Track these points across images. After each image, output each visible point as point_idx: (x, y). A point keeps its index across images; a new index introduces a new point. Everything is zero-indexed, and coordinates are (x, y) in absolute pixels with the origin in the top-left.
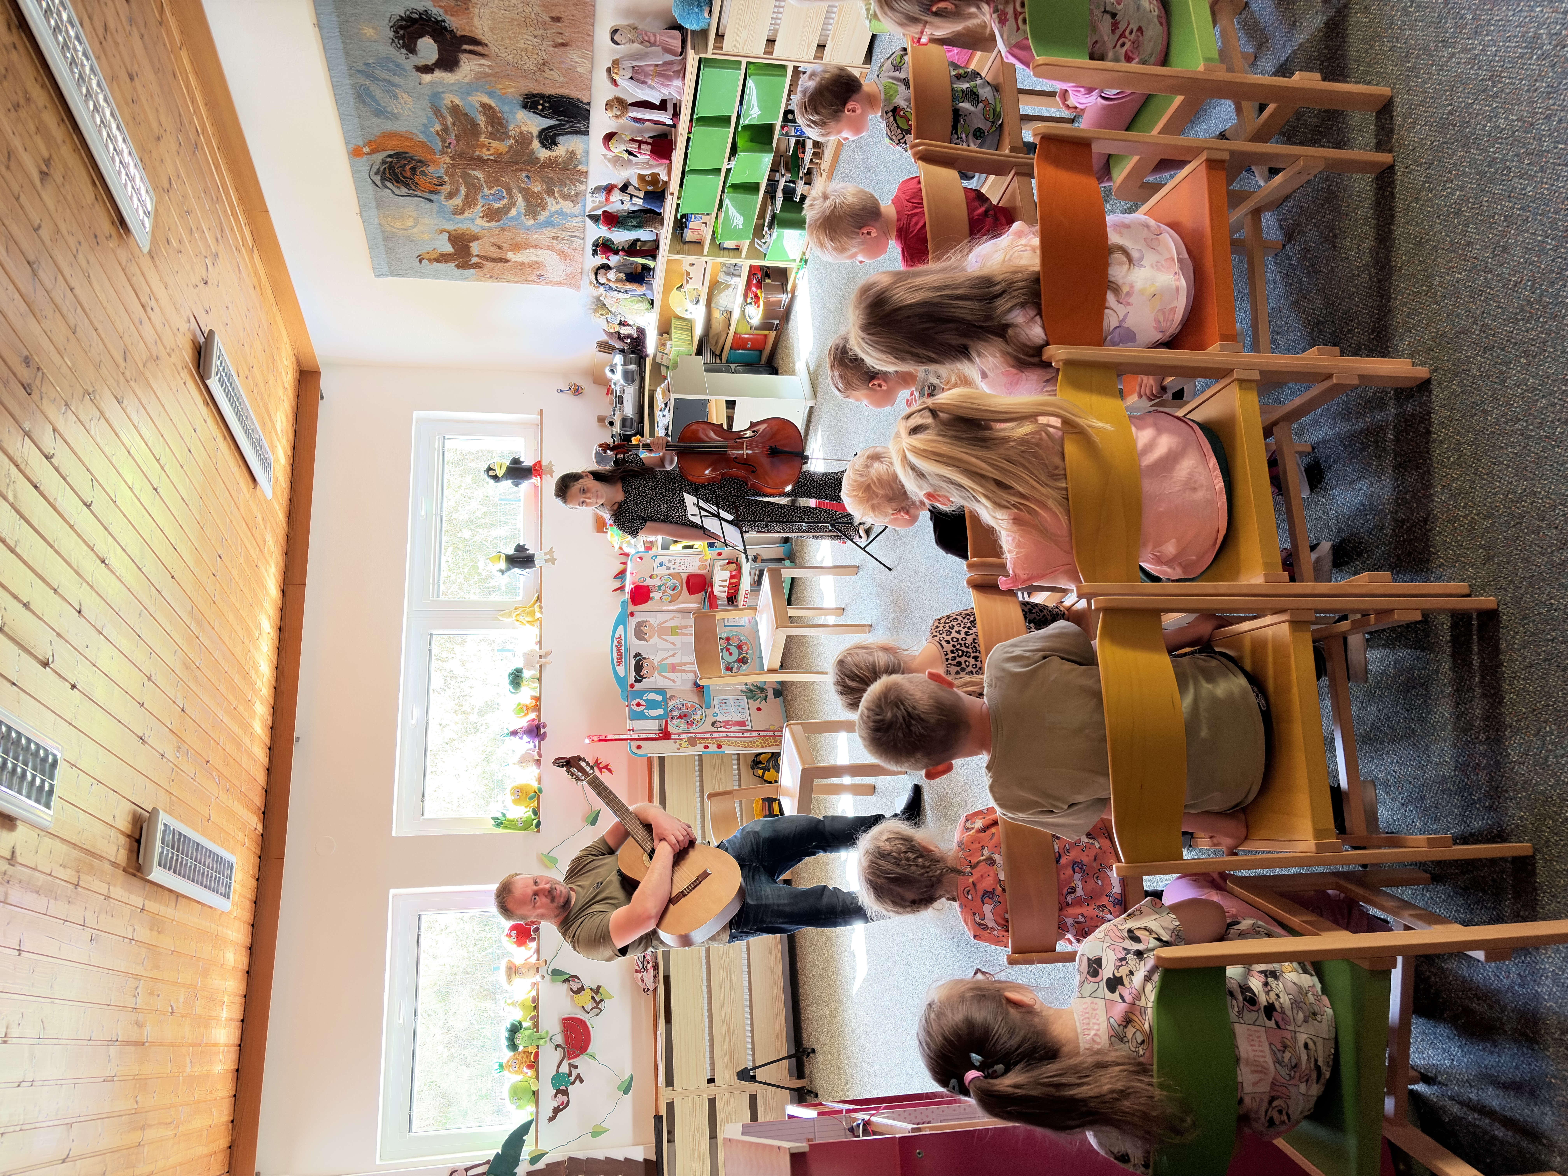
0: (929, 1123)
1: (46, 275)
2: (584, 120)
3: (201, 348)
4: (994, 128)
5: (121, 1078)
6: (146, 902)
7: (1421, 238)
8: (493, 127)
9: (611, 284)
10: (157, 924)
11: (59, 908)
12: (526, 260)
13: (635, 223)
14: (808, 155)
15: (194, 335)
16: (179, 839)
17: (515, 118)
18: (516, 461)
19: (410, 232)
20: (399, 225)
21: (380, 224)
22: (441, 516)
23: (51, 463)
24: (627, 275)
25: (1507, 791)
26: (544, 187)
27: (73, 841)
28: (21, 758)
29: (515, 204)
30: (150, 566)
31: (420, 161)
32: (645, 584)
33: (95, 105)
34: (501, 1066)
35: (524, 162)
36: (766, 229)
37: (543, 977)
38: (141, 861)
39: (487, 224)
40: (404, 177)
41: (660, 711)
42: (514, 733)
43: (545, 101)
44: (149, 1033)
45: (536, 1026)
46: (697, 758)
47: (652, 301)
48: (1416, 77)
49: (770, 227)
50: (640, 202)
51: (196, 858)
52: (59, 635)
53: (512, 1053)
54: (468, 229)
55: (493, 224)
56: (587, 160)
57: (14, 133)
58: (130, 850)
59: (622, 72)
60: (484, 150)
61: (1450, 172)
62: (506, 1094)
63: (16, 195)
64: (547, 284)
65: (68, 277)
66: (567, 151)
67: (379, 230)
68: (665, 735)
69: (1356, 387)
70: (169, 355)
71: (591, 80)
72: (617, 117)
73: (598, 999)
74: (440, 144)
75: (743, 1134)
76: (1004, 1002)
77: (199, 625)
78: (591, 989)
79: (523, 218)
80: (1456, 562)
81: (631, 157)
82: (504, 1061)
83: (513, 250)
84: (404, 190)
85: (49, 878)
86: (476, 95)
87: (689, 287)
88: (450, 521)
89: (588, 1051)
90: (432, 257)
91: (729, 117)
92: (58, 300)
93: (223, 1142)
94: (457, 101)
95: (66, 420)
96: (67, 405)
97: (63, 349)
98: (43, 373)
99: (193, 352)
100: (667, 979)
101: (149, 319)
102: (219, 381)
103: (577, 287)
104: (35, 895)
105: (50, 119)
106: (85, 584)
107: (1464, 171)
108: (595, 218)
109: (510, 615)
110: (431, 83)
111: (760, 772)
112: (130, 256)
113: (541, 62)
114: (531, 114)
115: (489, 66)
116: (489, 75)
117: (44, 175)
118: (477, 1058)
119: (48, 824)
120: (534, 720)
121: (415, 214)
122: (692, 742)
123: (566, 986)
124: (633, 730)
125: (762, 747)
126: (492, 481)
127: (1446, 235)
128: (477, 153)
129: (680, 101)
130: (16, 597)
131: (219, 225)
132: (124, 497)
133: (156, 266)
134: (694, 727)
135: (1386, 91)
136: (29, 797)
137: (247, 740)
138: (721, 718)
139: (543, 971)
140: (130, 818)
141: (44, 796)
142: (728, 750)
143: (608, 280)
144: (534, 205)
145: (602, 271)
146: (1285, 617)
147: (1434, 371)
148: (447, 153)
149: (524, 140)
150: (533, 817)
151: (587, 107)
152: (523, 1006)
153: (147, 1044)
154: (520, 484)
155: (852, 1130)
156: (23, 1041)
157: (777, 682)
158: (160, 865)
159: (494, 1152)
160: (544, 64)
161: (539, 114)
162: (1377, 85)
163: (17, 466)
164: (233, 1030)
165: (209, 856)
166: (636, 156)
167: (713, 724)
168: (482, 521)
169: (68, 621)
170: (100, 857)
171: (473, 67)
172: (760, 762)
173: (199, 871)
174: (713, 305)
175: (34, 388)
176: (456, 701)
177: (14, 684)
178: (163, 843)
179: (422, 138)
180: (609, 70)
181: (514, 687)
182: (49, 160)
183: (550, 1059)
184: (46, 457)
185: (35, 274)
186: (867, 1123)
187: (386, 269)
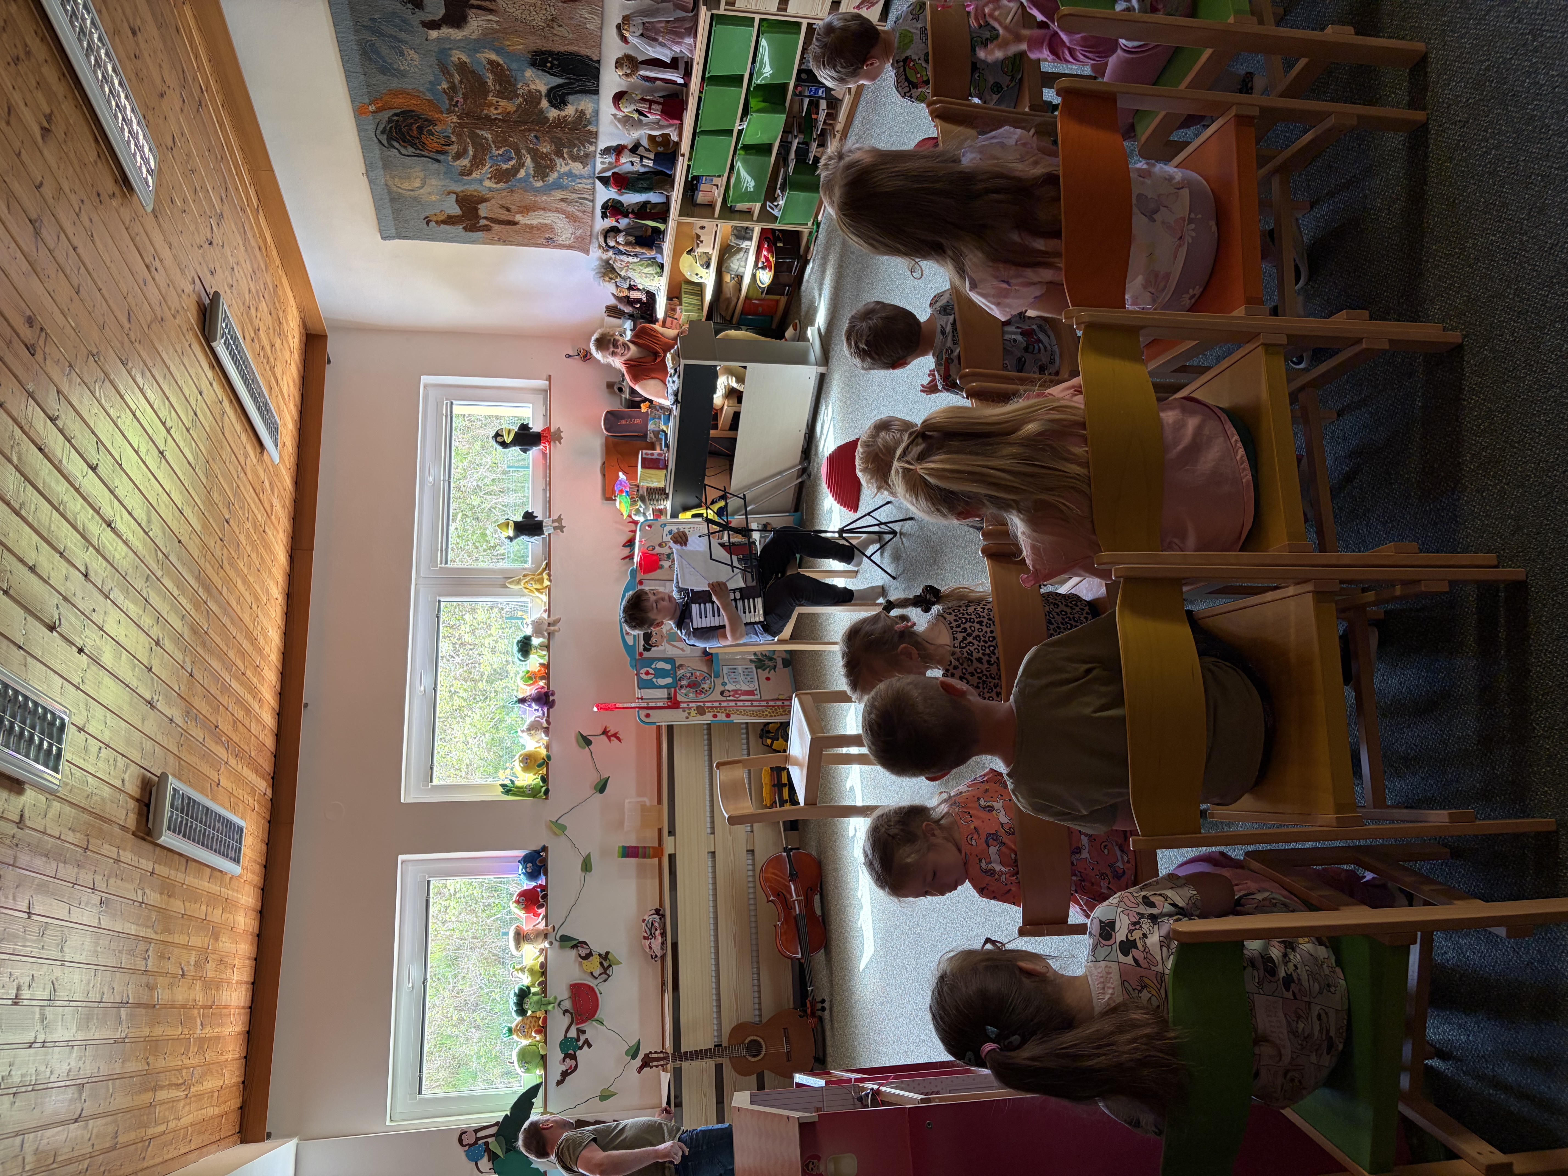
0: (938, 1093)
1: (49, 233)
2: (594, 79)
3: (206, 309)
4: (1014, 83)
5: (133, 1040)
6: (156, 866)
7: (1455, 199)
8: (500, 85)
9: (621, 248)
10: (168, 889)
11: (68, 872)
12: (535, 222)
13: (645, 185)
14: (822, 116)
15: (200, 297)
16: (189, 804)
17: (523, 76)
18: (524, 427)
19: (417, 193)
20: (406, 185)
21: (386, 185)
22: (449, 483)
23: (56, 425)
24: (637, 238)
25: (1531, 765)
26: (553, 147)
27: (82, 805)
28: (28, 722)
29: (523, 165)
30: (156, 531)
31: (426, 120)
32: (654, 552)
33: (96, 60)
34: (510, 1030)
35: (532, 122)
36: (779, 191)
37: (551, 943)
38: (150, 825)
39: (495, 186)
40: (411, 136)
41: (669, 680)
42: (522, 701)
43: (554, 59)
44: (162, 995)
45: (544, 991)
46: (705, 727)
47: (662, 265)
48: (1451, 31)
49: (783, 190)
50: (650, 163)
51: (206, 822)
52: (65, 599)
53: (520, 1019)
54: (476, 191)
55: (501, 185)
56: (597, 120)
57: (14, 87)
58: (140, 814)
59: (632, 29)
60: (492, 109)
61: (1486, 131)
62: (515, 1058)
63: (17, 152)
64: (555, 247)
65: (71, 235)
66: (577, 110)
67: (386, 191)
68: (673, 704)
69: (1385, 352)
70: (175, 317)
71: (601, 37)
72: (627, 75)
73: (606, 964)
74: (447, 102)
75: (751, 1103)
76: (1017, 972)
77: (207, 590)
78: (600, 955)
79: (531, 179)
80: (1484, 532)
81: (642, 118)
82: (513, 1025)
83: (521, 212)
84: (411, 150)
85: (59, 842)
86: (483, 52)
87: (700, 250)
88: (459, 489)
89: (596, 1017)
90: (439, 219)
91: (742, 76)
92: (61, 259)
93: (234, 1103)
94: (464, 58)
95: (70, 382)
96: (70, 366)
97: (66, 310)
98: (46, 334)
99: (198, 315)
100: (675, 946)
101: (154, 279)
102: (225, 343)
103: (587, 252)
104: (44, 859)
105: (51, 74)
106: (91, 548)
107: (1500, 129)
108: (605, 181)
109: (518, 582)
110: (438, 39)
111: (769, 741)
112: (134, 215)
113: (550, 17)
114: (540, 72)
115: (497, 22)
116: (495, 31)
117: (45, 131)
118: (486, 1021)
119: (56, 787)
120: (543, 688)
121: (422, 175)
122: (701, 711)
123: (574, 952)
124: (642, 699)
125: (771, 716)
126: (500, 448)
127: (1481, 196)
128: (485, 112)
129: (692, 60)
130: (21, 561)
131: (223, 184)
132: (130, 461)
133: (160, 226)
134: (703, 695)
135: (1420, 46)
136: (36, 761)
137: (256, 706)
138: (730, 687)
139: (551, 937)
140: (139, 783)
141: (53, 760)
142: (736, 719)
143: (618, 243)
144: (543, 168)
145: (612, 234)
146: (1309, 587)
147: (1466, 336)
148: (454, 112)
149: (533, 98)
150: (541, 784)
151: (596, 65)
152: (532, 971)
153: (158, 1007)
154: (528, 450)
155: (860, 1099)
156: (34, 1003)
157: (786, 651)
158: (169, 829)
159: (503, 1114)
160: (552, 20)
161: (548, 72)
162: (1411, 40)
163: (21, 428)
164: (244, 993)
165: (219, 821)
166: (646, 116)
167: (722, 693)
168: (491, 488)
169: (75, 585)
170: (109, 821)
171: (481, 23)
172: (769, 732)
173: (209, 835)
174: (723, 269)
175: (38, 349)
176: (465, 668)
177: (20, 647)
178: (172, 806)
179: (429, 96)
180: (619, 27)
181: (522, 655)
182: (50, 115)
183: (559, 1024)
184: (51, 419)
185: (37, 233)
186: (876, 1093)
187: (393, 232)
